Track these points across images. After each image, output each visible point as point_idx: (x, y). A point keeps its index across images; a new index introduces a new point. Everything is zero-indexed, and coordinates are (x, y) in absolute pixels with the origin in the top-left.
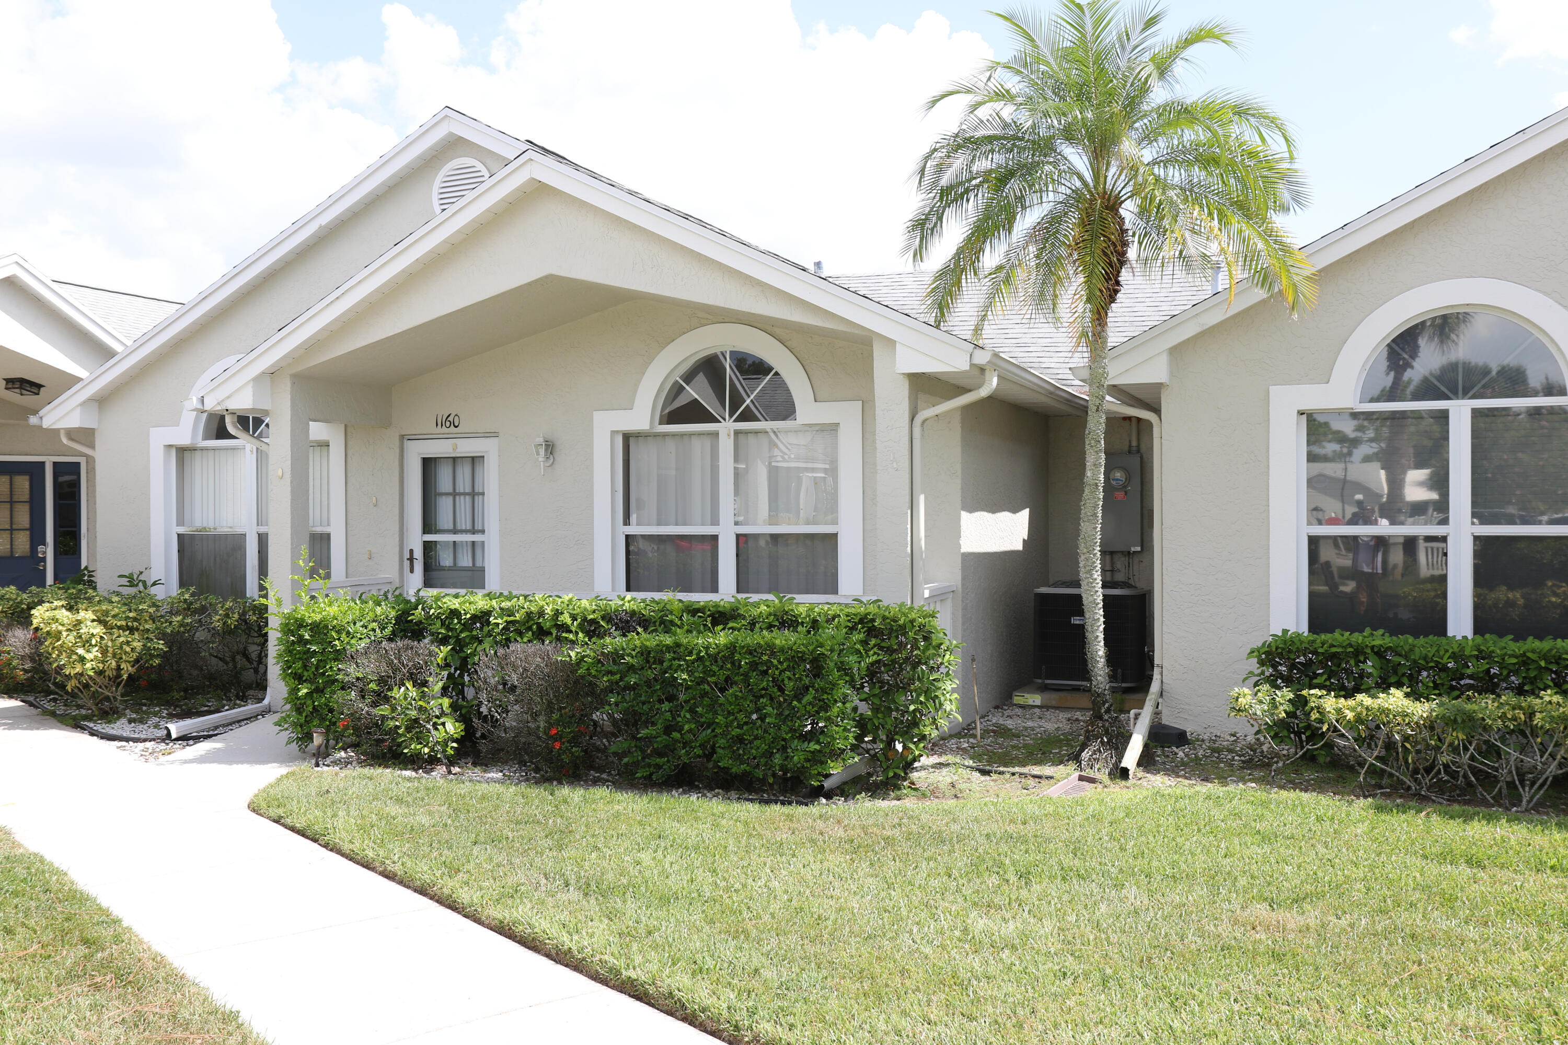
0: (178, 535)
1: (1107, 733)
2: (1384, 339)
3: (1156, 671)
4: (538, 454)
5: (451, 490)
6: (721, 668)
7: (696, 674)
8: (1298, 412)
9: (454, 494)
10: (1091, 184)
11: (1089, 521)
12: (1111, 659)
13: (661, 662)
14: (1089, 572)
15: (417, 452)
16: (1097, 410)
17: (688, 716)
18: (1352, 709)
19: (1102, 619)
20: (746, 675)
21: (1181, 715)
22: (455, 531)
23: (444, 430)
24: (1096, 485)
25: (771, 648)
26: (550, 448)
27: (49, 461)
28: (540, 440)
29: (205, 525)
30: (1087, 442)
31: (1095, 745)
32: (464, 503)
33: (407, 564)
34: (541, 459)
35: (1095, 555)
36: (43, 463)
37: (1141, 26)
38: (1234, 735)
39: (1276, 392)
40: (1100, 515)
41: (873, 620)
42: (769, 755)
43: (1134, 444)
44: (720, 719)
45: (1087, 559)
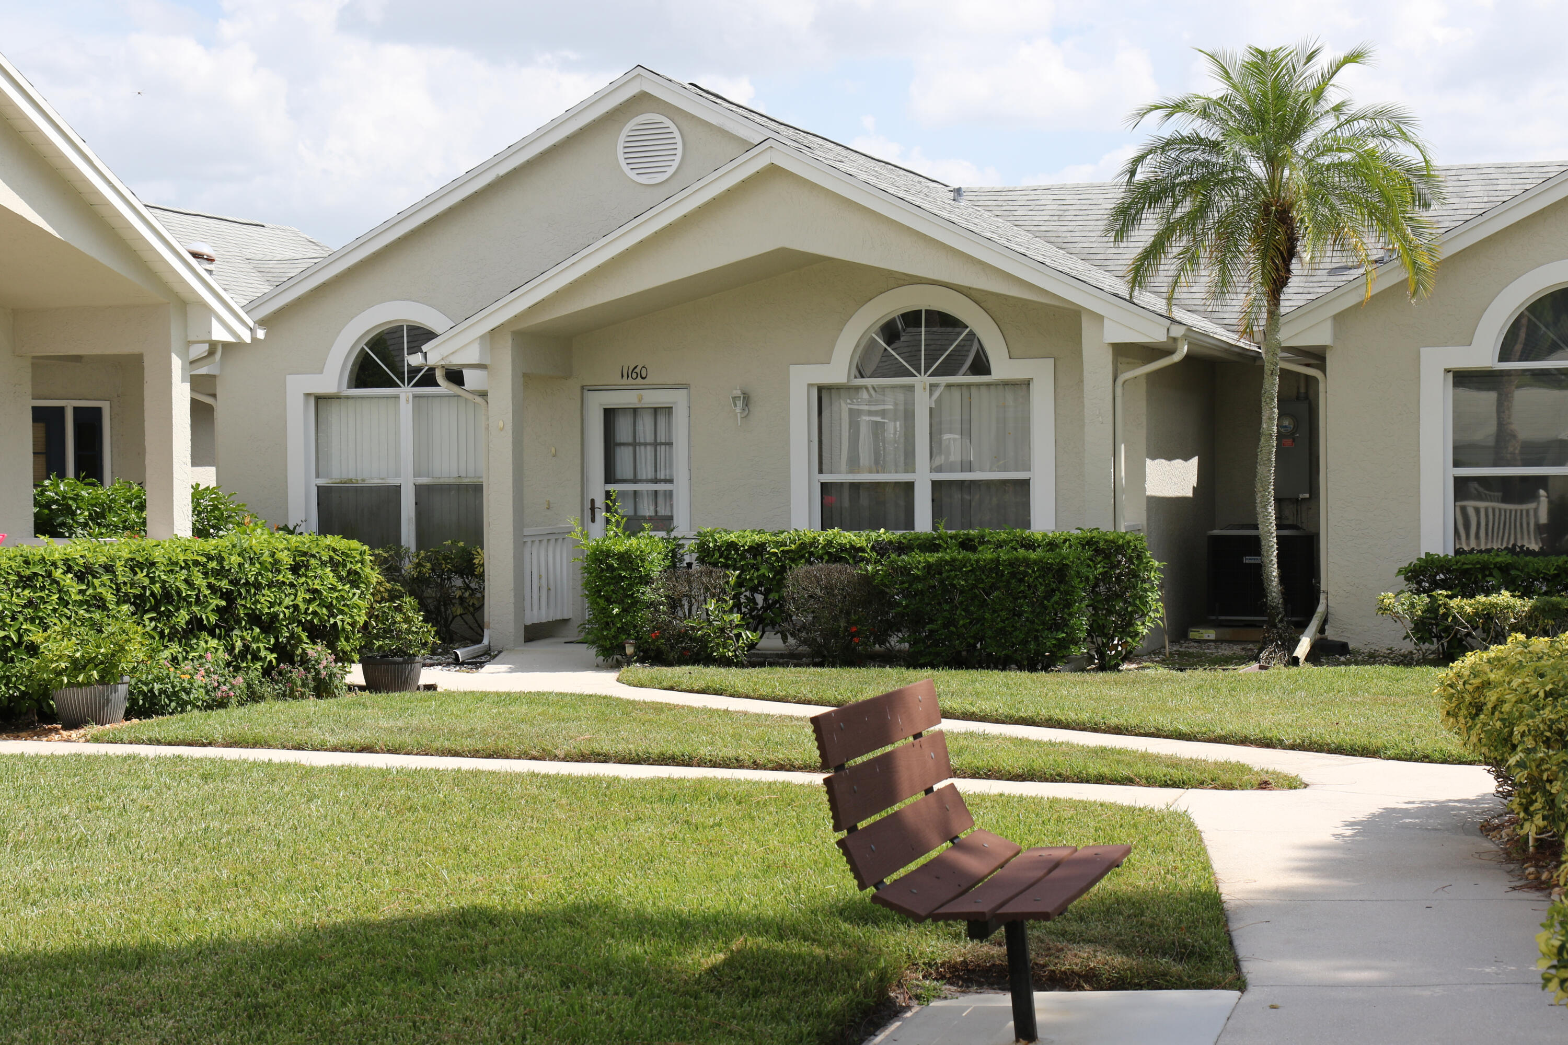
0: (318, 487)
1: (1281, 638)
2: (1518, 307)
3: (1322, 597)
4: (735, 406)
5: (630, 440)
6: (988, 577)
7: (970, 582)
8: (1445, 370)
9: (635, 444)
10: (1268, 191)
11: (1264, 464)
12: (1282, 578)
13: (940, 573)
14: (1265, 507)
15: (598, 402)
16: (1272, 374)
17: (963, 613)
18: (1471, 606)
19: (1276, 546)
20: (1008, 582)
21: (1344, 634)
22: (635, 481)
23: (630, 381)
24: (1271, 435)
25: (1027, 562)
26: (747, 399)
27: (69, 406)
28: (738, 393)
29: (350, 477)
30: (1263, 400)
31: (1271, 648)
32: (646, 454)
33: (588, 513)
34: (738, 411)
35: (1269, 493)
36: (61, 410)
37: (1303, 60)
38: (1390, 649)
39: (1427, 353)
40: (1274, 460)
41: (1097, 542)
42: (1025, 642)
43: (1302, 390)
44: (987, 615)
45: (1263, 496)
